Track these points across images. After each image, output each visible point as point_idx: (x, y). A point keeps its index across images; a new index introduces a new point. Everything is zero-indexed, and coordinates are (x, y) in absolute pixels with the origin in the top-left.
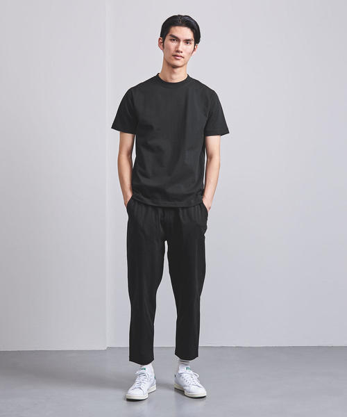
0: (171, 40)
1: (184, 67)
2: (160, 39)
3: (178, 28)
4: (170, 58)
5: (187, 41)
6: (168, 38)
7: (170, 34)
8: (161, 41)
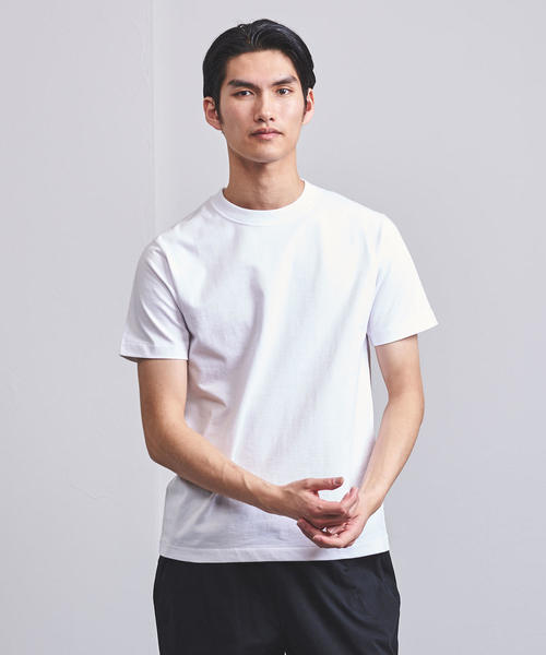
7: (228, 80)
8: (210, 107)
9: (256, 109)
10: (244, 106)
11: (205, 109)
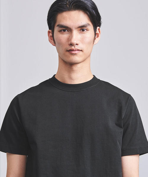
0: (60, 31)
1: (87, 61)
2: (49, 32)
3: (65, 14)
4: (64, 54)
5: (82, 29)
6: (56, 29)
7: (57, 24)
8: (51, 34)
9: (69, 39)
10: (64, 37)
11: (49, 36)
